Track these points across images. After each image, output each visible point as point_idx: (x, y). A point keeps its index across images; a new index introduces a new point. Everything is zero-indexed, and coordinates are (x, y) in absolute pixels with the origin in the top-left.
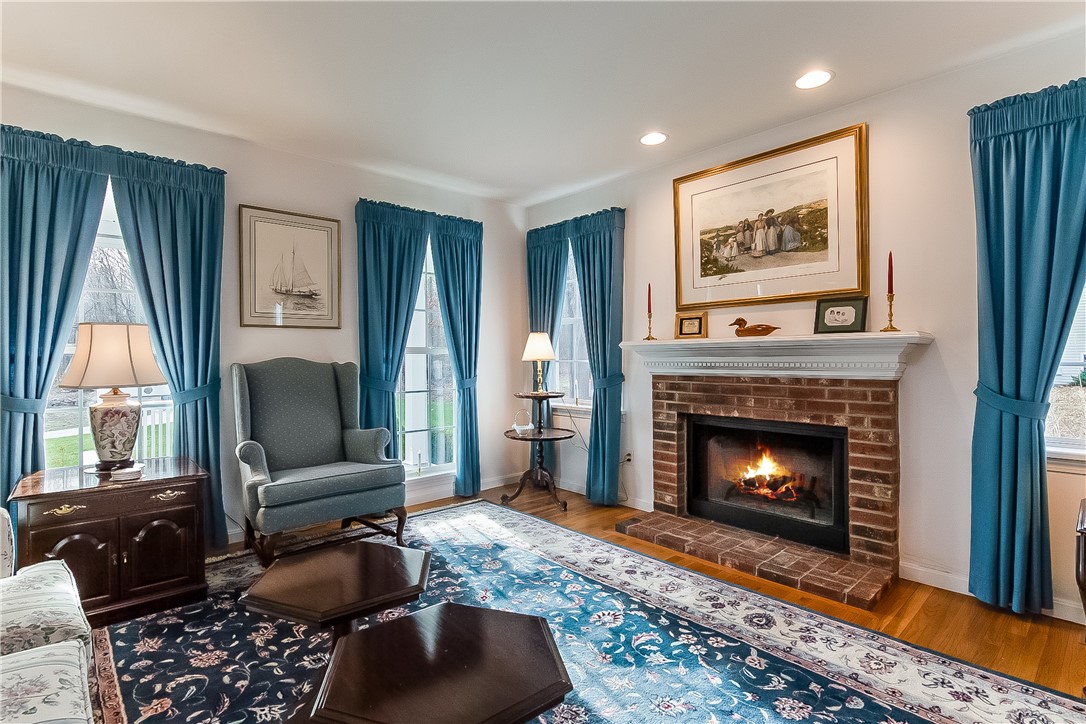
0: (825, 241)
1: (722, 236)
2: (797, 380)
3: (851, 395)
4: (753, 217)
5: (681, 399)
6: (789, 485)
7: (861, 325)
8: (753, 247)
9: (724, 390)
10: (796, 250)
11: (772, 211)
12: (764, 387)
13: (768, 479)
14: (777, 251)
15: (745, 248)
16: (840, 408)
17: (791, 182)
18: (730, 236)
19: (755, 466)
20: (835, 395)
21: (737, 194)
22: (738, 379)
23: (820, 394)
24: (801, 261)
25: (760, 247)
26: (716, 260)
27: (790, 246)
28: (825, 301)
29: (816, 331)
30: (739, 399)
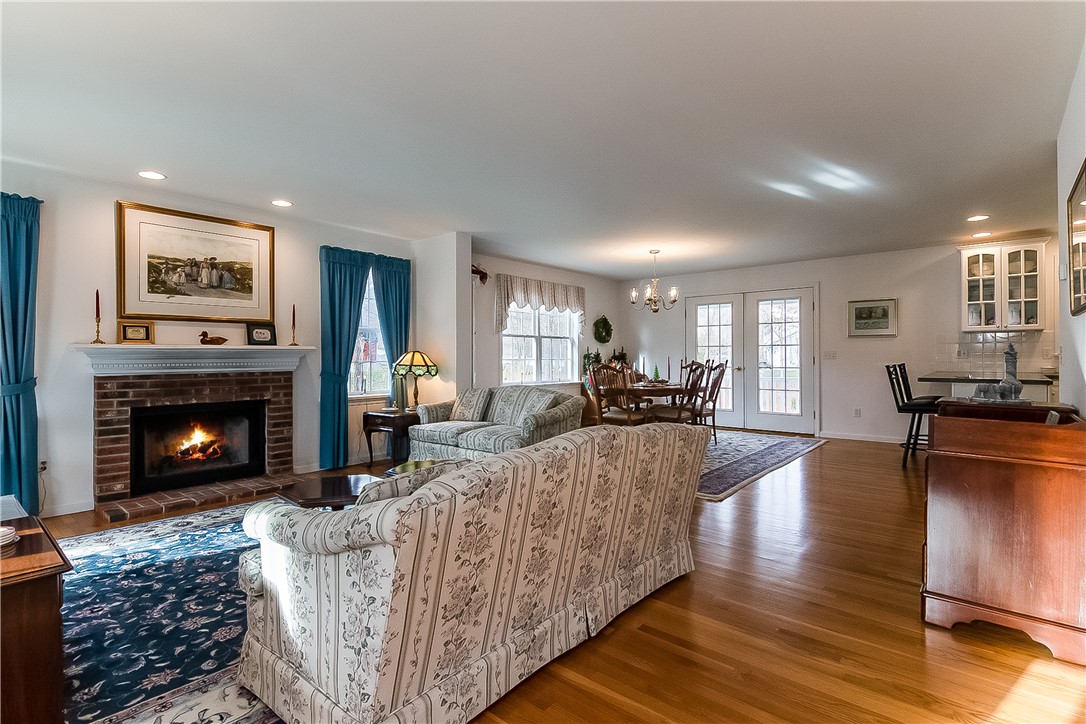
0: (251, 288)
1: (173, 265)
2: (241, 374)
3: (273, 381)
4: (200, 258)
5: (135, 396)
6: (216, 446)
7: (273, 341)
8: (199, 279)
9: (183, 384)
10: (232, 289)
11: (215, 259)
12: (216, 380)
13: (199, 445)
14: (218, 287)
15: (192, 278)
16: (267, 389)
17: (229, 244)
18: (179, 266)
19: (189, 439)
20: (264, 381)
21: (187, 237)
22: (196, 375)
23: (256, 381)
24: (236, 297)
25: (205, 281)
26: (164, 283)
27: (228, 286)
28: (251, 325)
29: (249, 344)
30: (196, 390)
